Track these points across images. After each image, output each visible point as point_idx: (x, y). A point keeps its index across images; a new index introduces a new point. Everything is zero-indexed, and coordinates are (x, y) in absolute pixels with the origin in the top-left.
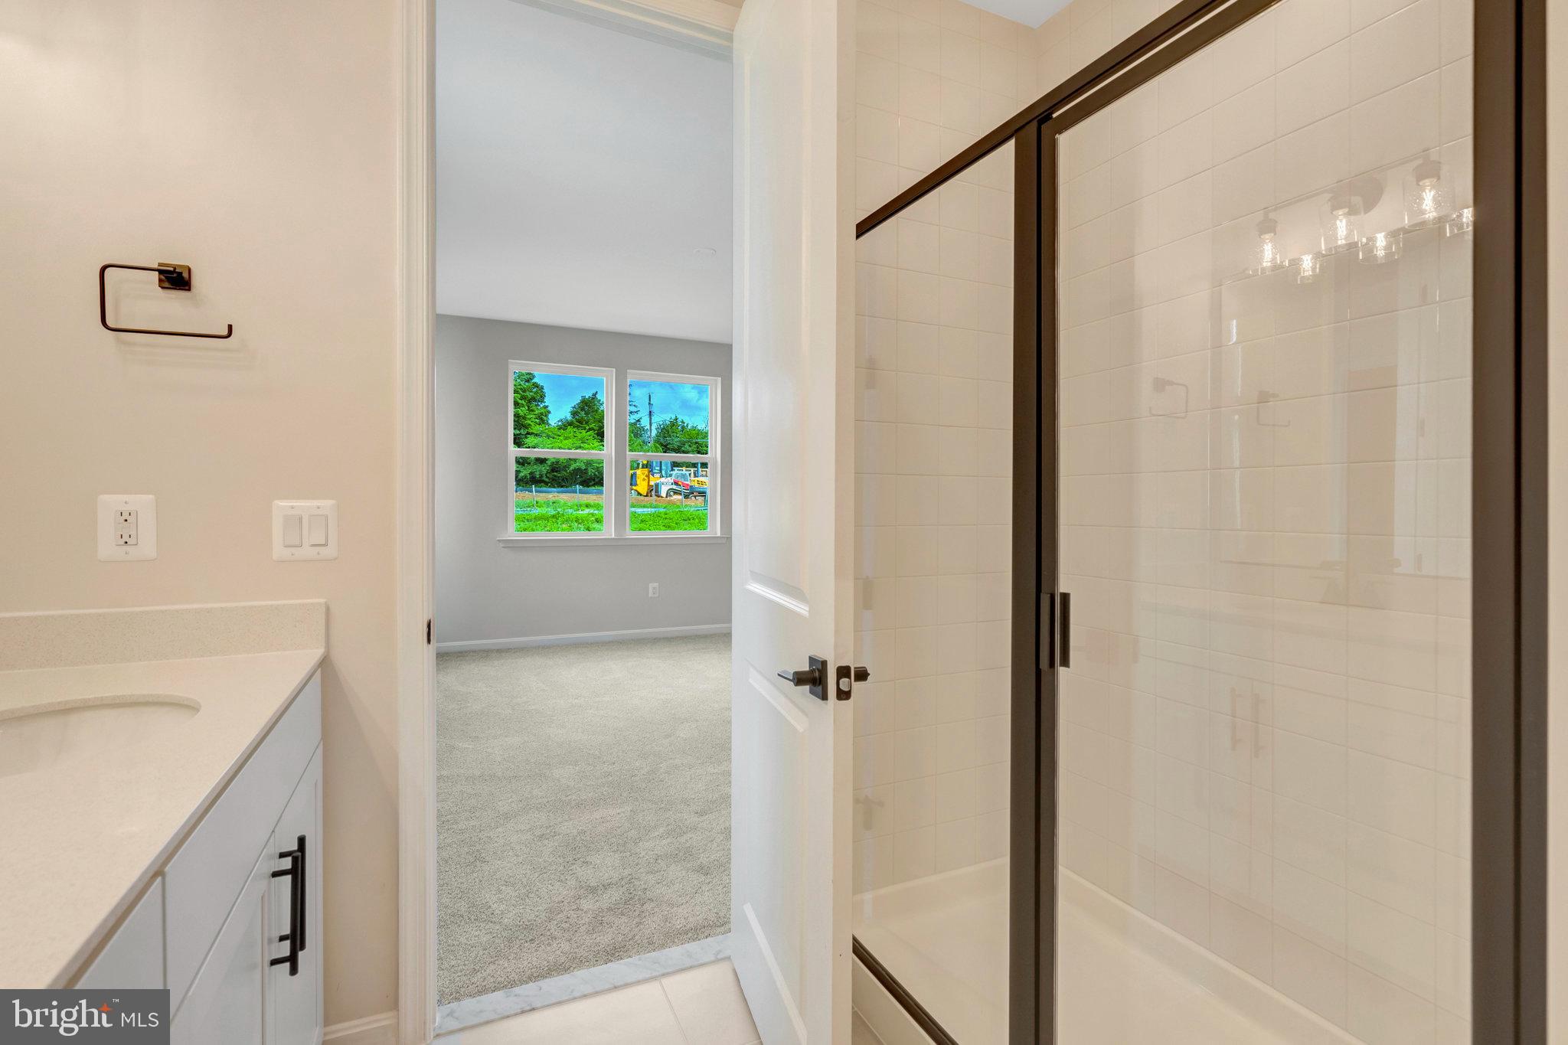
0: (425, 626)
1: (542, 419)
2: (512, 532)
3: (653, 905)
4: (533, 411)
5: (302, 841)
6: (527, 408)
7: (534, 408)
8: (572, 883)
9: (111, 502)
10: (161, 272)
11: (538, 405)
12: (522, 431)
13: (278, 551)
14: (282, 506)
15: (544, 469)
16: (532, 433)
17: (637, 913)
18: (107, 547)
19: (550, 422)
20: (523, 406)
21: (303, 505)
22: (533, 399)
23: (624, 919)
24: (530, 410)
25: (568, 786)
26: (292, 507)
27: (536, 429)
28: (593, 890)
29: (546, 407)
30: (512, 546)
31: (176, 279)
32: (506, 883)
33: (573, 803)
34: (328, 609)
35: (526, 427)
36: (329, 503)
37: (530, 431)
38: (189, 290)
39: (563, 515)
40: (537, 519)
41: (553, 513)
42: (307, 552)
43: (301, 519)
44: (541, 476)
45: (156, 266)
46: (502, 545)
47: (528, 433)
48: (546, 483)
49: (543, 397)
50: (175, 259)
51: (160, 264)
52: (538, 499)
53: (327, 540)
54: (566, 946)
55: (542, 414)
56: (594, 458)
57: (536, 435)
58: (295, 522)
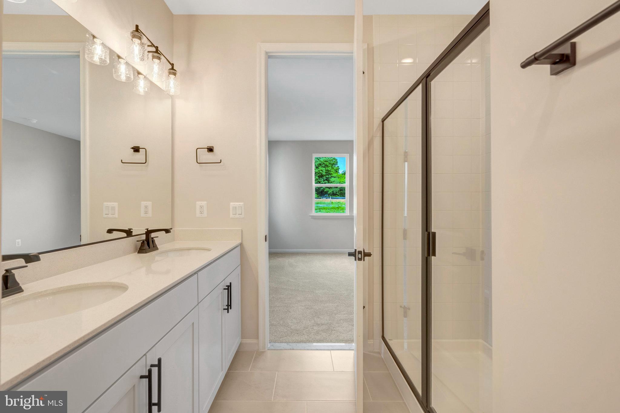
0: (265, 237)
1: (337, 171)
2: (314, 213)
3: (335, 332)
4: (333, 168)
5: (231, 283)
6: (331, 167)
7: (334, 167)
8: (313, 322)
9: (199, 203)
10: (207, 148)
11: (335, 166)
12: (329, 176)
13: (231, 216)
14: (232, 204)
15: (337, 190)
16: (333, 177)
17: (329, 333)
18: (198, 214)
19: (339, 172)
20: (330, 167)
21: (237, 204)
22: (334, 164)
23: (325, 334)
24: (332, 168)
25: (319, 296)
26: (234, 204)
27: (334, 175)
28: (318, 325)
29: (338, 167)
30: (314, 218)
31: (210, 150)
32: (294, 318)
33: (320, 301)
34: (242, 231)
35: (330, 174)
36: (242, 203)
37: (332, 176)
38: (213, 152)
39: (341, 207)
40: (331, 208)
41: (337, 206)
42: (237, 216)
43: (236, 207)
44: (336, 193)
45: (206, 147)
46: (310, 217)
47: (332, 177)
48: (338, 195)
49: (337, 163)
50: (210, 145)
51: (208, 147)
52: (333, 201)
53: (242, 213)
54: (306, 337)
55: (336, 169)
56: (343, 186)
57: (334, 177)
58: (235, 208)
